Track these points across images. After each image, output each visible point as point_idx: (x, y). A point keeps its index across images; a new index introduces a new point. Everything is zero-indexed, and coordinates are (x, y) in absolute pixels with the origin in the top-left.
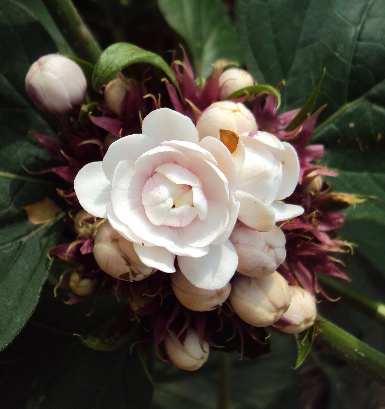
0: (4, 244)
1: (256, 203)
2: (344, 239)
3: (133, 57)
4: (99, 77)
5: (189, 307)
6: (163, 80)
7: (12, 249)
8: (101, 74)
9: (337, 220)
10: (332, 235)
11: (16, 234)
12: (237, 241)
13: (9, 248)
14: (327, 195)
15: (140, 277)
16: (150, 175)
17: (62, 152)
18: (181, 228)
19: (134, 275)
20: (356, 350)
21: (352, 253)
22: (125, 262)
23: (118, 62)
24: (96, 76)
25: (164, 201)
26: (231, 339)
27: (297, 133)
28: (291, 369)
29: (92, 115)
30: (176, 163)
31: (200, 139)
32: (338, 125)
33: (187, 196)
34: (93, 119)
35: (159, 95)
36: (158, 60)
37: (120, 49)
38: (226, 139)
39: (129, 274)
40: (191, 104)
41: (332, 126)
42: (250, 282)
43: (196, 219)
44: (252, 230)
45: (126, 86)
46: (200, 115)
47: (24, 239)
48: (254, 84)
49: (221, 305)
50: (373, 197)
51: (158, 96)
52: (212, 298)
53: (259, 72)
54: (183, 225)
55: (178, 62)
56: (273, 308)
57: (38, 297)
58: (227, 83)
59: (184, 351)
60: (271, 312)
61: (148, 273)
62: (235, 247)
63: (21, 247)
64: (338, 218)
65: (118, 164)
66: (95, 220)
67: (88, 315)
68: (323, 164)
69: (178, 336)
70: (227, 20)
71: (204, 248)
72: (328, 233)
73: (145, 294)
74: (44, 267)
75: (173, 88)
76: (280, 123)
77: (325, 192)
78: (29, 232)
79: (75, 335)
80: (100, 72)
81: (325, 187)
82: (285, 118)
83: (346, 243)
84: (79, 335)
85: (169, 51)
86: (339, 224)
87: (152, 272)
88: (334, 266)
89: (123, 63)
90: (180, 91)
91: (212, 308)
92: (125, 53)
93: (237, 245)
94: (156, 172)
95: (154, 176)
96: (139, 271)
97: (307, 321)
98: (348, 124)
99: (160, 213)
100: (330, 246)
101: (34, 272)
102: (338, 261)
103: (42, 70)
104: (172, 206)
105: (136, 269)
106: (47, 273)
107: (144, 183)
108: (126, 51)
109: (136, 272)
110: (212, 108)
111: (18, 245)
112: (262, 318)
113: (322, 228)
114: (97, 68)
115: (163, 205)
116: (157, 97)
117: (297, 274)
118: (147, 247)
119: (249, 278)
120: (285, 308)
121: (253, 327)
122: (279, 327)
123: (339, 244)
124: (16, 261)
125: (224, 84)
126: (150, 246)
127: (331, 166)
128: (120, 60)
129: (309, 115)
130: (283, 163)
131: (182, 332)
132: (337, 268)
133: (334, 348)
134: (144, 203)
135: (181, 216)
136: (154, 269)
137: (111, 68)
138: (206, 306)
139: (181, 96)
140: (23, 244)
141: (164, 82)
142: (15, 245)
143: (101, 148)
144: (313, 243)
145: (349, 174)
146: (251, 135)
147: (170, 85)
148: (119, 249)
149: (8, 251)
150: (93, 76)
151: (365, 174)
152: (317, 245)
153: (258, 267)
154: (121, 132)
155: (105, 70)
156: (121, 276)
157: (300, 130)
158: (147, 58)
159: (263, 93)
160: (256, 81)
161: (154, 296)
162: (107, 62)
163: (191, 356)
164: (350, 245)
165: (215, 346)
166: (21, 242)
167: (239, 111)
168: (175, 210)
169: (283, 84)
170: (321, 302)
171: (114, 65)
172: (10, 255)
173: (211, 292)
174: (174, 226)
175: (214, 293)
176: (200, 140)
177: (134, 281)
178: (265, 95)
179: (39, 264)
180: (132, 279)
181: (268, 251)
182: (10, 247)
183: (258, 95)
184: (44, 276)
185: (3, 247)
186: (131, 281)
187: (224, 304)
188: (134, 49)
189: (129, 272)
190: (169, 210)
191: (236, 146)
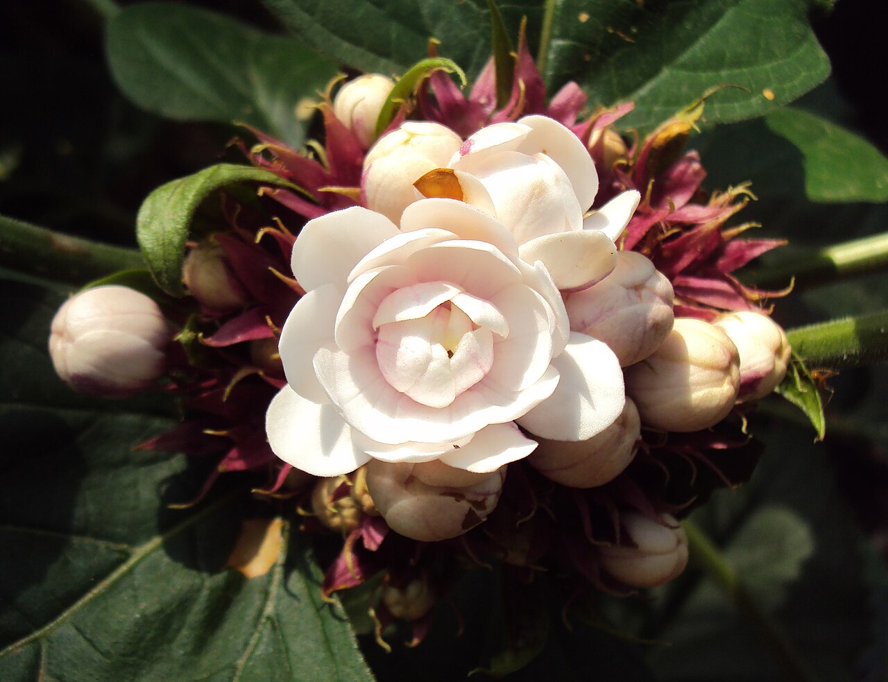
0: (246, 644)
1: (562, 241)
2: (724, 189)
3: (187, 199)
4: (166, 272)
5: (599, 483)
6: (261, 192)
7: (265, 639)
8: (164, 264)
9: (690, 171)
10: (701, 198)
11: (251, 613)
12: (583, 323)
13: (261, 641)
14: (643, 148)
15: (491, 502)
16: (372, 342)
17: (209, 432)
18: (486, 376)
19: (480, 505)
20: (882, 331)
21: (755, 198)
22: (451, 499)
23: (173, 225)
24: (158, 274)
25: (429, 360)
26: (694, 476)
27: (522, 94)
28: (817, 442)
29: (205, 336)
30: (393, 290)
31: (398, 224)
32: (563, 36)
33: (455, 321)
34: (211, 342)
35: (275, 219)
36: (226, 172)
37: (158, 205)
38: (435, 189)
39: (473, 512)
40: (334, 189)
41: (558, 43)
42: (651, 368)
43: (498, 342)
44: (589, 286)
45: (213, 253)
46: (363, 192)
47: (269, 609)
48: (394, 80)
49: (641, 438)
50: (709, 92)
51: (275, 221)
52: (619, 439)
53: (383, 61)
54: (487, 369)
55: (258, 148)
56: (720, 374)
57: (368, 670)
58: (355, 117)
59: (643, 554)
60: (719, 382)
61: (496, 485)
62: (587, 334)
63: (276, 624)
64: (687, 168)
65: (315, 366)
66: (349, 484)
67: (461, 631)
68: (595, 109)
69: (618, 541)
70: (254, 35)
71: (548, 374)
72: (692, 201)
73: (520, 522)
74: (336, 622)
75: (284, 191)
76: (482, 106)
77: (635, 147)
78: (266, 594)
79: (472, 675)
80: (159, 264)
81: (627, 141)
82: (483, 92)
83: (734, 192)
84: (477, 670)
85: (229, 145)
86: (696, 173)
87: (502, 477)
88: (743, 243)
89: (182, 219)
90: (298, 188)
91: (631, 454)
92: (171, 203)
93: (588, 329)
94: (378, 329)
95: (381, 336)
96: (483, 494)
97: (778, 352)
98: (578, 21)
99: (441, 379)
100: (715, 216)
101: (327, 641)
102: (744, 227)
103: (71, 339)
104: (447, 354)
105: (476, 494)
106: (349, 626)
107: (375, 362)
108: (169, 200)
109: (480, 499)
110: (370, 167)
111: (269, 626)
112: (715, 403)
113: (679, 200)
114: (150, 261)
115: (433, 365)
116: (275, 225)
117: (702, 299)
118: (465, 446)
119: (644, 362)
120: (735, 359)
121: (710, 430)
122: (748, 397)
123: (724, 203)
124: (287, 650)
125: (352, 120)
126: (468, 440)
127: (609, 101)
128: (173, 220)
129: (513, 54)
130: (544, 152)
131: (618, 529)
132: (750, 242)
133: (849, 356)
134: (401, 389)
135: (473, 358)
136: (500, 470)
137: (171, 243)
138: (621, 458)
139: (306, 193)
140: (275, 618)
141: (265, 194)
142: (265, 630)
143: (261, 373)
144: (686, 234)
145: (643, 91)
146: (465, 152)
147: (278, 191)
148: (428, 488)
149: (262, 647)
150: (156, 280)
151: (666, 73)
152: (695, 231)
153: (645, 332)
154: (270, 322)
155: (164, 253)
156: (465, 525)
157: (522, 85)
158: (208, 180)
159: (419, 83)
160: (394, 75)
161: (533, 514)
162: (157, 240)
163: (661, 553)
164: (740, 189)
165: (682, 507)
166: (269, 618)
167: (413, 135)
168: (456, 357)
169: (435, 44)
170: (774, 308)
171: (171, 236)
172: (271, 650)
173: (611, 431)
174: (475, 382)
175: (617, 429)
176: (399, 226)
177: (488, 516)
178: (426, 83)
179: (323, 625)
180: (482, 514)
181: (640, 297)
182: (260, 639)
183: (415, 93)
184: (347, 636)
185: (250, 649)
186: (485, 520)
187: (642, 432)
188: (177, 187)
189: (470, 509)
190: (447, 365)
191: (459, 186)
